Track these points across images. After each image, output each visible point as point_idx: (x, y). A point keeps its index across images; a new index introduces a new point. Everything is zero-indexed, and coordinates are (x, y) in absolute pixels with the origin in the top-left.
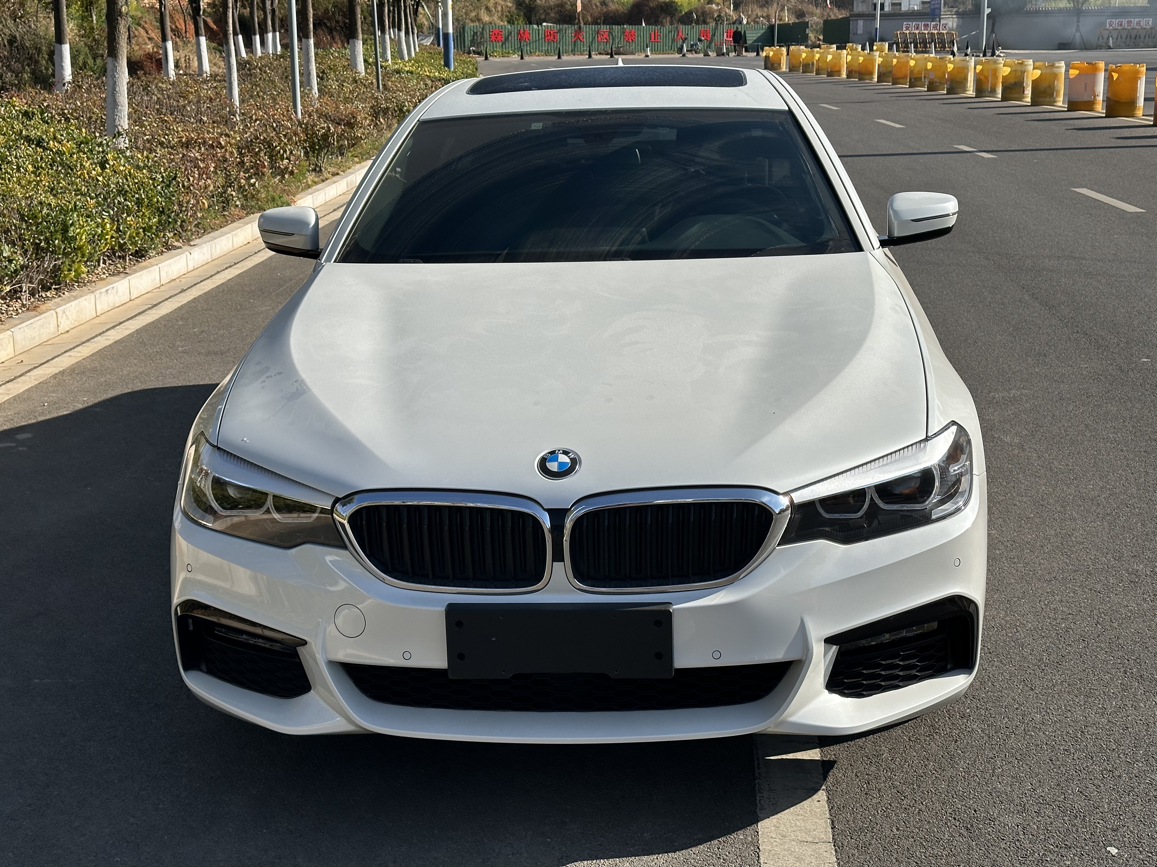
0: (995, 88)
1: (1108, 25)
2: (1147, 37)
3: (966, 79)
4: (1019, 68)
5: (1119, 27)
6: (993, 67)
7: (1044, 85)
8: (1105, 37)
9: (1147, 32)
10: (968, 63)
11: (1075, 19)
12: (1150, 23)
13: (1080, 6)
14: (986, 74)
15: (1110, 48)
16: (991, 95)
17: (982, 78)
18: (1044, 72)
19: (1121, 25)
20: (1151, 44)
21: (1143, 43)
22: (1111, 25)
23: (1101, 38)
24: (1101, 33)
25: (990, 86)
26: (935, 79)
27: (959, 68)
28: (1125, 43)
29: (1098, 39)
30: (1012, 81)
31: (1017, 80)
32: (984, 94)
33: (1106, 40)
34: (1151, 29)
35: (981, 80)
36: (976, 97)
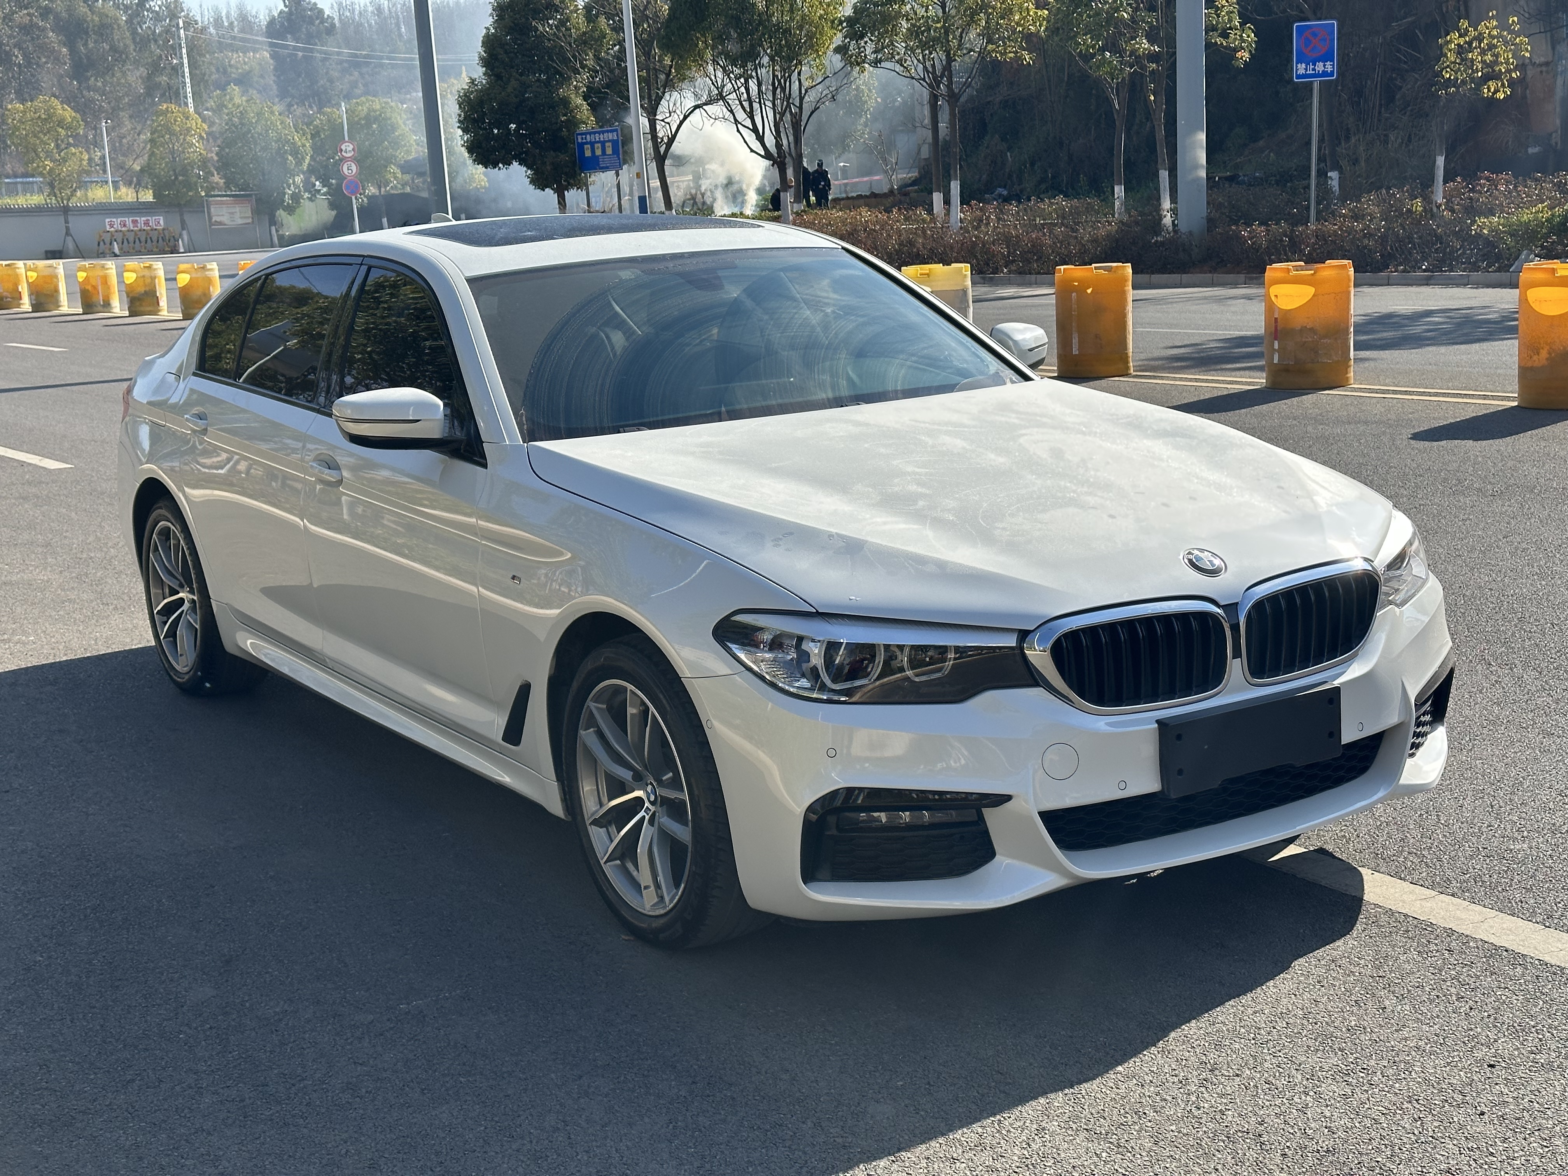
0: (109, 301)
1: (108, 227)
2: (160, 239)
3: (56, 291)
4: (147, 273)
5: (123, 229)
6: (101, 273)
7: (197, 293)
8: (107, 241)
9: (159, 234)
10: (57, 271)
11: (62, 219)
12: (162, 222)
13: (65, 202)
14: (93, 282)
15: (116, 256)
16: (106, 310)
17: (89, 288)
18: (194, 275)
19: (125, 226)
20: (167, 249)
21: (157, 247)
22: (112, 226)
23: (102, 243)
24: (101, 236)
25: (101, 298)
26: (5, 294)
27: (44, 277)
28: (133, 248)
29: (99, 245)
30: (141, 289)
31: (147, 289)
32: (95, 309)
33: (108, 244)
34: (164, 229)
35: (88, 290)
36: (83, 314)
